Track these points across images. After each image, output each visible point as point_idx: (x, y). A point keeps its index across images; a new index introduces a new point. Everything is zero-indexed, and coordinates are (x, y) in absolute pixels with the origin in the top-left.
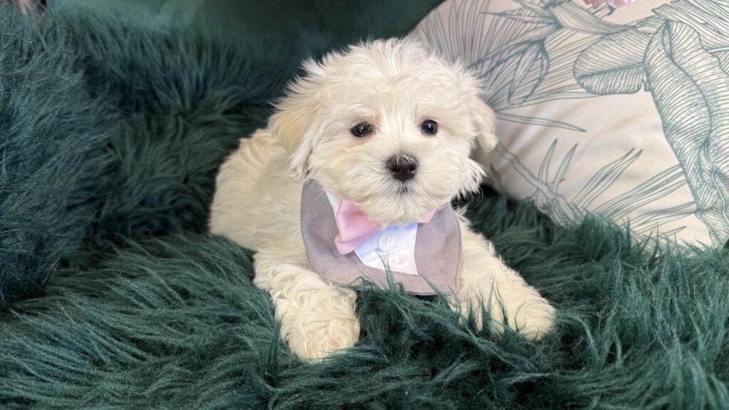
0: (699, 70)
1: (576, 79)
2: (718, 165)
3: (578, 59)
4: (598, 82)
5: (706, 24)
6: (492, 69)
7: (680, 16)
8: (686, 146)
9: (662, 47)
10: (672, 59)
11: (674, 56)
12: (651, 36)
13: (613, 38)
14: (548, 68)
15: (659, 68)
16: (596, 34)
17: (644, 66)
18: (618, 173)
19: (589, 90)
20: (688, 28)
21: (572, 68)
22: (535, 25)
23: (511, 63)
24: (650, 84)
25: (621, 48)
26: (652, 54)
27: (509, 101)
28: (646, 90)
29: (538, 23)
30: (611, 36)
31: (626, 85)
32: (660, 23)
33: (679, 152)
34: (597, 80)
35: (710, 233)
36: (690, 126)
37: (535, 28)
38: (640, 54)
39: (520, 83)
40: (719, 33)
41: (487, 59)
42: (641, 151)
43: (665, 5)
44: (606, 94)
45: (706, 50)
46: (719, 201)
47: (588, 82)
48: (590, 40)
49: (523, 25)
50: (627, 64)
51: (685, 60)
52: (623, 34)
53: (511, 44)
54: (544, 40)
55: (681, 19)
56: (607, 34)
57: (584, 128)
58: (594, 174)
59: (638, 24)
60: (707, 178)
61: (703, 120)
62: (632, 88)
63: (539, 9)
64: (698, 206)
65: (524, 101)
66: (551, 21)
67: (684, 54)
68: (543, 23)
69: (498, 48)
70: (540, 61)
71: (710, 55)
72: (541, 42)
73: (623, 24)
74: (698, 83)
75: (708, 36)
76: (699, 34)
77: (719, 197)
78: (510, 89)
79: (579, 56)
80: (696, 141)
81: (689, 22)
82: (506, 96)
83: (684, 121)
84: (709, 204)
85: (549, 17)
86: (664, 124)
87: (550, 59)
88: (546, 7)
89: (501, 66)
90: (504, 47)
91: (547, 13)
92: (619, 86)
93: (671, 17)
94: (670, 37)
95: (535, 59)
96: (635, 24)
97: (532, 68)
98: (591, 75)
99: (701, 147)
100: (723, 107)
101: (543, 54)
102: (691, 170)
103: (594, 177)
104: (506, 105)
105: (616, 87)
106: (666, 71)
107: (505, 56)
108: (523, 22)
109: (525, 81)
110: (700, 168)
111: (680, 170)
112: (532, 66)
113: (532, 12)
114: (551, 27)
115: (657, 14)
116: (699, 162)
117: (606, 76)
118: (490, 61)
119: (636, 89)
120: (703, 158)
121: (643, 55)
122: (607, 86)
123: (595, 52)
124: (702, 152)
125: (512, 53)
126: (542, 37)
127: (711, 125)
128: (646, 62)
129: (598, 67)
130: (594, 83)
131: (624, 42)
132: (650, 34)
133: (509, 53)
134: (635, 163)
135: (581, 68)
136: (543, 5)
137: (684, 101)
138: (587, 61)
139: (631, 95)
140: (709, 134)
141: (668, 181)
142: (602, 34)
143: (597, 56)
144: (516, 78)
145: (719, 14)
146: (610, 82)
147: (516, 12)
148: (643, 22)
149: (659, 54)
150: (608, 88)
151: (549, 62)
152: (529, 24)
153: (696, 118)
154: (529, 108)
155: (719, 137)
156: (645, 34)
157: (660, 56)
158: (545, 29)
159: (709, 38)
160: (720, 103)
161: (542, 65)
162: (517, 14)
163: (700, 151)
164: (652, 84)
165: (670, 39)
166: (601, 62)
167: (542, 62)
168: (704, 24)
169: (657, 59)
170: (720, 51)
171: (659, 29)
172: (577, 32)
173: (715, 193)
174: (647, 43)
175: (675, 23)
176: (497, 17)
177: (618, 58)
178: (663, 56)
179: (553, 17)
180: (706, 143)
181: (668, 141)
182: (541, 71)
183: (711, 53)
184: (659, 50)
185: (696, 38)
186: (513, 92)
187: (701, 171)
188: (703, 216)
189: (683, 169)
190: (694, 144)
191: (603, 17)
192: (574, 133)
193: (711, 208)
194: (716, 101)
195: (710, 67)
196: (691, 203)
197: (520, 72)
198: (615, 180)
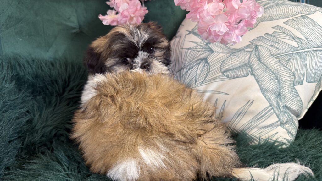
0: (272, 65)
1: (222, 73)
2: (286, 103)
3: (222, 65)
4: (231, 73)
5: (272, 46)
6: (187, 72)
7: (261, 43)
8: (271, 97)
9: (255, 57)
10: (260, 61)
11: (261, 60)
12: (251, 52)
13: (235, 55)
14: (210, 69)
15: (255, 66)
16: (228, 54)
17: (249, 65)
18: (245, 112)
19: (228, 77)
20: (265, 48)
21: (219, 68)
22: (203, 52)
23: (195, 68)
24: (252, 72)
25: (239, 58)
26: (252, 59)
27: (195, 84)
28: (251, 75)
29: (204, 51)
30: (234, 54)
31: (243, 73)
32: (254, 47)
33: (269, 100)
34: (230, 72)
35: (288, 133)
36: (271, 88)
37: (203, 53)
38: (247, 60)
39: (199, 77)
40: (278, 49)
41: (185, 67)
42: (253, 101)
43: (254, 39)
44: (235, 78)
45: (274, 56)
46: (289, 118)
47: (227, 74)
48: (225, 56)
49: (198, 52)
50: (242, 65)
51: (265, 61)
52: (239, 52)
53: (194, 60)
54: (207, 58)
55: (262, 44)
56: (232, 53)
57: (228, 93)
58: (235, 113)
59: (245, 48)
60: (282, 109)
61: (276, 85)
62: (245, 74)
63: (204, 45)
64: (280, 122)
65: (202, 84)
66: (209, 50)
67: (265, 59)
68: (206, 51)
69: (189, 63)
70: (206, 66)
71: (275, 58)
72: (206, 59)
73: (238, 48)
74: (272, 70)
75: (274, 50)
76: (270, 50)
77: (289, 117)
78: (195, 79)
79: (222, 63)
80: (275, 94)
81: (265, 45)
82: (194, 82)
83: (268, 86)
84: (285, 121)
85: (208, 48)
86: (261, 89)
87: (210, 65)
88: (207, 44)
89: (191, 70)
90: (191, 62)
91: (207, 47)
92: (240, 74)
93: (257, 44)
94: (258, 52)
95: (204, 66)
96: (243, 48)
97: (203, 70)
98: (228, 71)
99: (277, 97)
100: (284, 79)
101: (207, 64)
102: (275, 107)
103: (235, 114)
104: (195, 86)
105: (239, 75)
106: (258, 66)
107: (192, 66)
108: (198, 51)
109: (201, 75)
110: (279, 106)
111: (271, 108)
112: (203, 69)
113: (201, 47)
114: (209, 52)
115: (252, 43)
116: (278, 103)
117: (234, 70)
118: (186, 68)
119: (247, 75)
120: (279, 101)
121: (248, 60)
122: (235, 74)
123: (228, 61)
124: (278, 98)
125: (194, 64)
126: (206, 57)
127: (280, 87)
128: (250, 63)
129: (231, 67)
130: (230, 74)
131: (240, 56)
132: (250, 51)
133: (193, 64)
134: (251, 106)
135: (223, 68)
136: (205, 43)
137: (267, 78)
138: (225, 65)
139: (245, 78)
140: (280, 91)
141: (266, 113)
142: (230, 53)
143: (229, 63)
144: (197, 75)
145: (276, 41)
146: (236, 73)
147: (195, 47)
148: (247, 47)
149: (254, 60)
150: (236, 75)
151: (210, 67)
152: (200, 52)
153: (273, 85)
154: (204, 86)
155: (284, 92)
156: (248, 52)
157: (255, 60)
158: (207, 53)
159: (273, 51)
160: (282, 77)
161: (207, 68)
162: (195, 48)
163: (277, 99)
164: (253, 72)
165: (259, 53)
166: (231, 65)
167: (207, 67)
168: (271, 46)
169: (254, 62)
170: (279, 56)
171: (253, 49)
172: (220, 53)
173: (287, 115)
174: (249, 55)
175: (259, 46)
176: (187, 50)
177: (238, 63)
178: (256, 60)
179: (210, 48)
180: (279, 95)
181: (264, 95)
182: (207, 71)
183: (275, 57)
184: (255, 58)
185: (268, 52)
186: (197, 80)
187: (279, 107)
188: (284, 126)
189: (272, 107)
190: (274, 96)
191: (230, 46)
192: (224, 95)
193: (286, 122)
194: (281, 77)
195: (276, 63)
196: (277, 122)
197: (199, 72)
198: (244, 115)
